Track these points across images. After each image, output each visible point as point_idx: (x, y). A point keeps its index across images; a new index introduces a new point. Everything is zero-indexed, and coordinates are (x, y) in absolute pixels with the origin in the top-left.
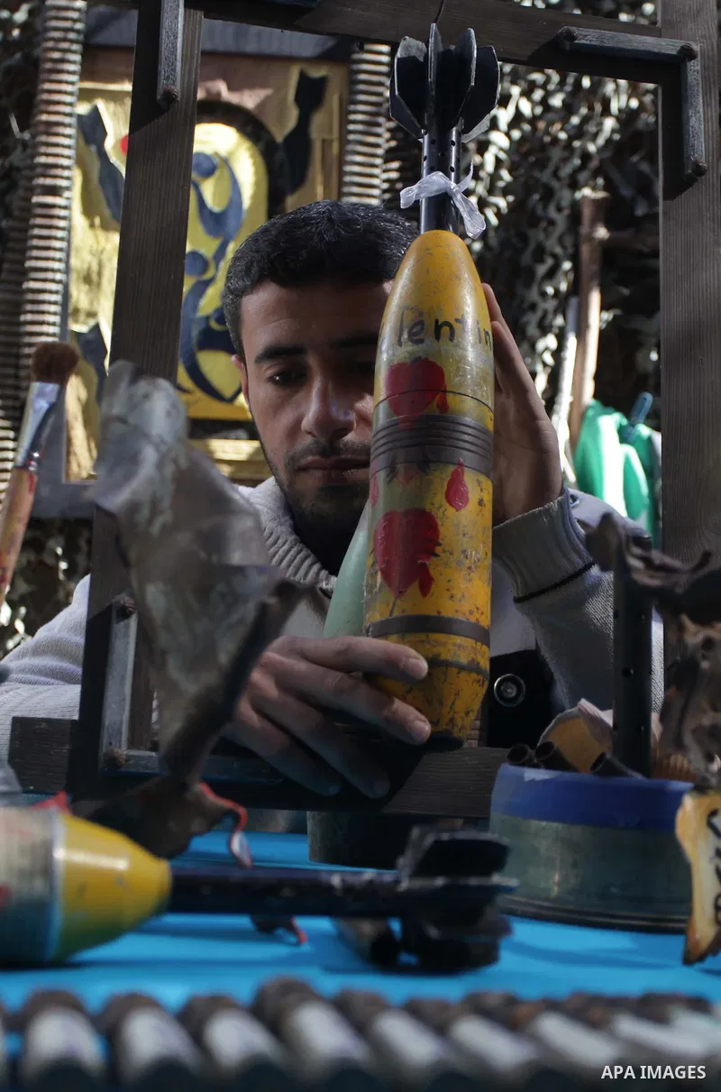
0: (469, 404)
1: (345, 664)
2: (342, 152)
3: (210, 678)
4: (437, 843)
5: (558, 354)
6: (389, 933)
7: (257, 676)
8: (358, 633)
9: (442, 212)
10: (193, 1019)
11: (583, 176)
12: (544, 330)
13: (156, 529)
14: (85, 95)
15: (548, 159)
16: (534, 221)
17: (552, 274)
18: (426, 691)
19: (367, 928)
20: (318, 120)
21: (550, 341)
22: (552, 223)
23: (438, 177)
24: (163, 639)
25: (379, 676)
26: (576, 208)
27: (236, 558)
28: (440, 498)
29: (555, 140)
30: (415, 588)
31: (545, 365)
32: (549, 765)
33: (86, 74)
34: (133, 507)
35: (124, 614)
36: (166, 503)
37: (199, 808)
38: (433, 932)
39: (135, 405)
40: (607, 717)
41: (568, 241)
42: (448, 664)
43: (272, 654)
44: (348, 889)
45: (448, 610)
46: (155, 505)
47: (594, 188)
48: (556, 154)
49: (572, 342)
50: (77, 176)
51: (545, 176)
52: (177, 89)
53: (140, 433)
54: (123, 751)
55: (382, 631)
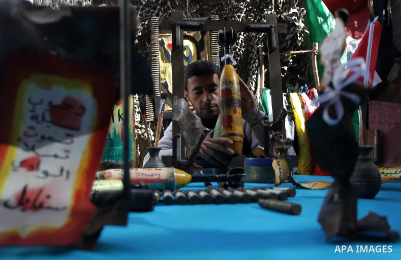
0: (236, 95)
1: (218, 142)
2: (211, 43)
3: (195, 146)
4: (233, 169)
5: (257, 79)
6: (226, 184)
7: (202, 146)
8: (220, 137)
9: (229, 61)
10: (198, 192)
11: (259, 43)
12: (254, 74)
13: (184, 123)
14: (160, 37)
15: (252, 40)
16: (250, 53)
17: (254, 63)
18: (233, 146)
19: (223, 183)
20: (205, 37)
21: (255, 76)
22: (253, 52)
23: (228, 55)
24: (187, 141)
25: (224, 144)
26: (258, 49)
27: (197, 127)
28: (233, 112)
29: (253, 36)
30: (229, 129)
31: (254, 81)
32: (253, 157)
33: (160, 33)
34: (180, 120)
35: (179, 137)
36: (185, 119)
37: (194, 167)
38: (233, 183)
39: (179, 103)
40: (263, 148)
41: (257, 56)
42: (236, 141)
43: (205, 141)
44: (219, 177)
45: (235, 132)
46: (183, 119)
47: (262, 45)
48: (253, 39)
49: (259, 76)
50: (160, 53)
51: (252, 43)
52: (180, 44)
53: (180, 108)
54: (181, 160)
55: (224, 136)
